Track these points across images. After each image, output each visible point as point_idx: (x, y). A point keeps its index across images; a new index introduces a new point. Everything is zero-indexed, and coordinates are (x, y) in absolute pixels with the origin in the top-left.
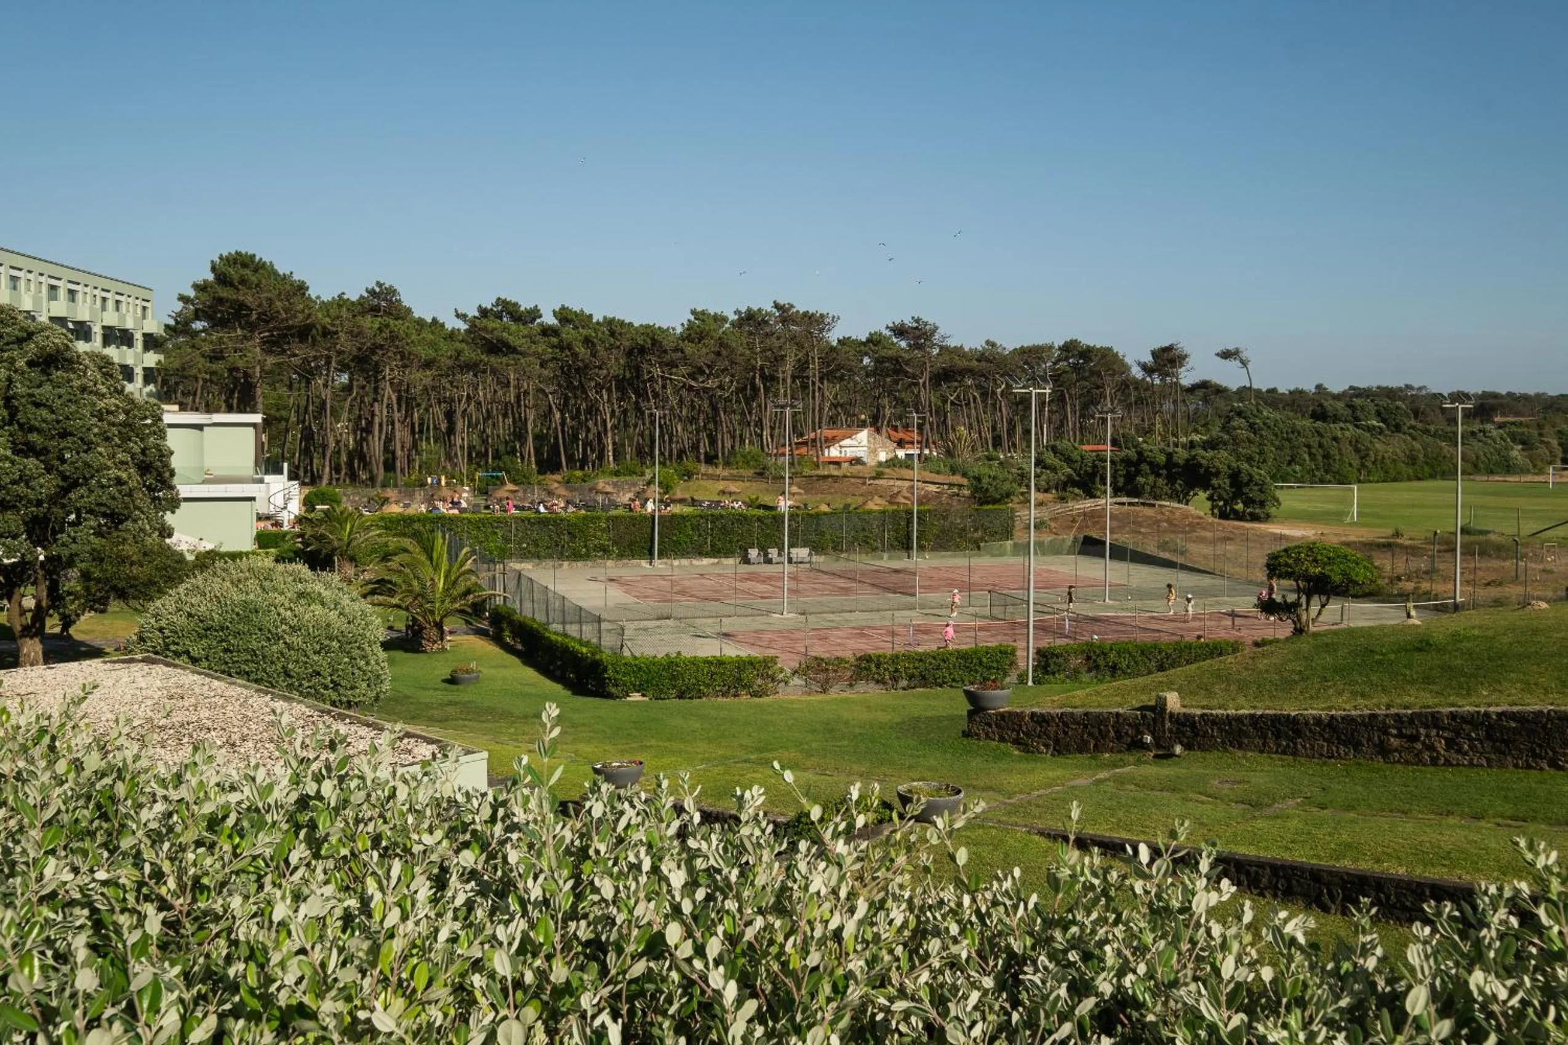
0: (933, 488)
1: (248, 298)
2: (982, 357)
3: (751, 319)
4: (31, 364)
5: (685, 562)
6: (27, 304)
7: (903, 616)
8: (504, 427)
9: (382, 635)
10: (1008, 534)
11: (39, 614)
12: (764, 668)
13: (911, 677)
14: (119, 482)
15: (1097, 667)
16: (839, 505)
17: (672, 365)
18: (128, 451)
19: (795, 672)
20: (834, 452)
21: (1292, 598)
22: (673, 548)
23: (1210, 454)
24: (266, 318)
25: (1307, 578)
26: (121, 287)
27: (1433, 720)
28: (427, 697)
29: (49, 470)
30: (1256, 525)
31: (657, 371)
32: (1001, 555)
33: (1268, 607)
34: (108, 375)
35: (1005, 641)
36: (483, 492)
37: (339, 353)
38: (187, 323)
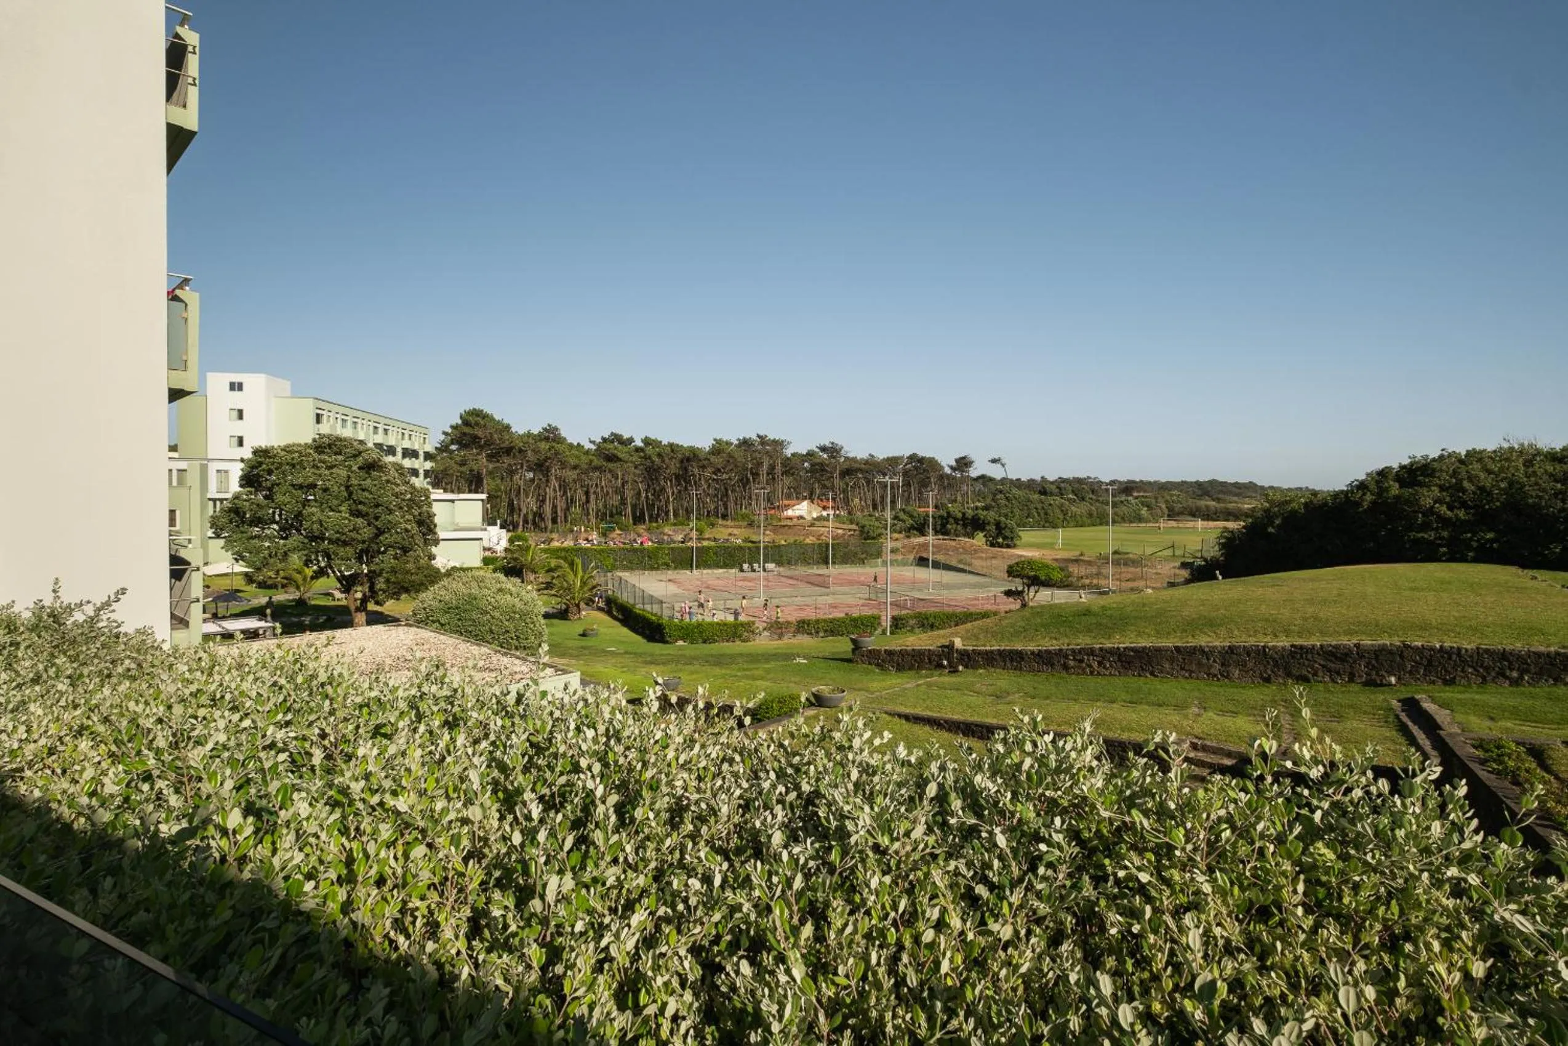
0: (840, 531)
1: (479, 433)
2: (867, 462)
3: (745, 443)
4: (360, 468)
5: (709, 571)
6: (361, 436)
7: (822, 600)
8: (615, 500)
9: (543, 610)
10: (879, 554)
11: (364, 601)
12: (748, 626)
13: (826, 631)
14: (407, 530)
15: (923, 625)
16: (791, 540)
17: (704, 467)
18: (412, 514)
19: (765, 629)
20: (790, 513)
21: (1020, 588)
22: (703, 564)
23: (985, 513)
24: (489, 443)
25: (1029, 578)
26: (412, 428)
27: (1091, 652)
28: (571, 643)
29: (369, 525)
30: (1009, 550)
31: (696, 471)
32: (877, 566)
33: (1008, 593)
34: (401, 474)
35: (876, 612)
36: (604, 535)
37: (528, 461)
38: (447, 447)
